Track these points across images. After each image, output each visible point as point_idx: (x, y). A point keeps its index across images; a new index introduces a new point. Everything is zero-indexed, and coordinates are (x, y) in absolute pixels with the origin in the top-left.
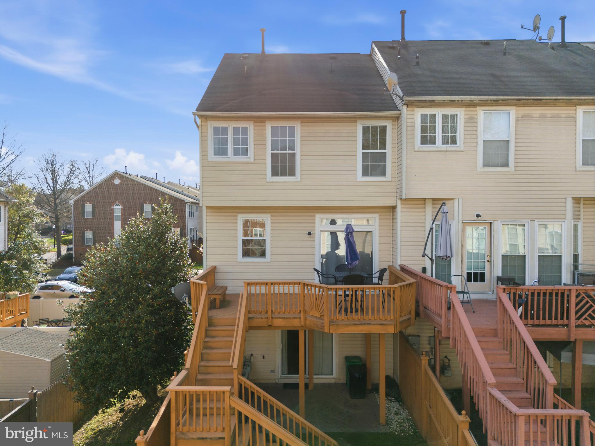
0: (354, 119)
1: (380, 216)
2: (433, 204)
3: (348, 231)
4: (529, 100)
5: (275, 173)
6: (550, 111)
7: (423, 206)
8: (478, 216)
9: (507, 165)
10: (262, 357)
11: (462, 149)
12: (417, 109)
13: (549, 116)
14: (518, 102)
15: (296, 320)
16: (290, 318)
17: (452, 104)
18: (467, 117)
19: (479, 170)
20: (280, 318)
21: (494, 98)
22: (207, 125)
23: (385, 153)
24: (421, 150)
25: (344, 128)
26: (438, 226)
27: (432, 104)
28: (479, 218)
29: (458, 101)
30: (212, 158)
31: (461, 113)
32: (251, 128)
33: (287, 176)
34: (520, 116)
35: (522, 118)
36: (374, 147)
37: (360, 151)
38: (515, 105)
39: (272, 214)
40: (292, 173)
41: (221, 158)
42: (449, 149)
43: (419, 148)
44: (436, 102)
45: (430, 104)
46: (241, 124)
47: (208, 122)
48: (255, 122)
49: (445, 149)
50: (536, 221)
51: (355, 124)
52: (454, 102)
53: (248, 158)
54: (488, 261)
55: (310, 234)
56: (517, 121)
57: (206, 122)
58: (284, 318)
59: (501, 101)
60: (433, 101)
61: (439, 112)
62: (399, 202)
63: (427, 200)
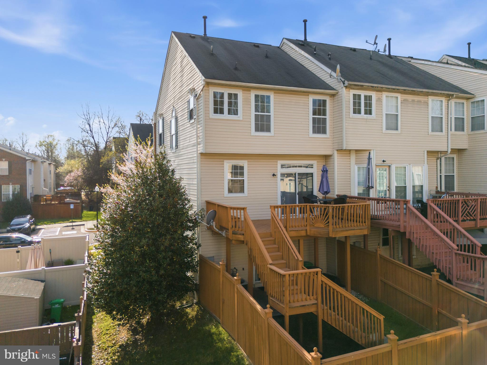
0: (308, 93)
1: (317, 162)
2: (356, 154)
3: (325, 170)
4: (409, 90)
5: (257, 130)
6: (416, 98)
7: (349, 155)
8: (384, 161)
9: (397, 129)
10: (242, 269)
11: (375, 118)
12: (351, 90)
13: (416, 101)
14: (404, 91)
15: (303, 232)
16: (299, 230)
17: (373, 89)
18: (377, 98)
19: (384, 132)
20: (293, 231)
21: (394, 87)
22: (209, 90)
23: (326, 118)
24: (353, 117)
25: (301, 99)
26: (359, 168)
27: (362, 88)
28: (385, 162)
29: (375, 87)
30: (213, 115)
31: (374, 95)
32: (240, 94)
33: (264, 131)
34: (403, 100)
35: (403, 101)
36: (319, 114)
37: (311, 116)
38: (400, 93)
39: (249, 160)
40: (268, 130)
41: (219, 116)
42: (368, 118)
43: (352, 116)
44: (364, 86)
45: (360, 87)
46: (233, 91)
47: (210, 87)
48: (243, 90)
49: (366, 118)
50: (411, 165)
51: (307, 97)
52: (373, 88)
53: (239, 117)
54: (388, 190)
55: (274, 175)
56: (401, 103)
57: (208, 87)
58: (296, 231)
59: (396, 90)
60: (362, 86)
61: (363, 93)
62: (336, 152)
63: (351, 151)
